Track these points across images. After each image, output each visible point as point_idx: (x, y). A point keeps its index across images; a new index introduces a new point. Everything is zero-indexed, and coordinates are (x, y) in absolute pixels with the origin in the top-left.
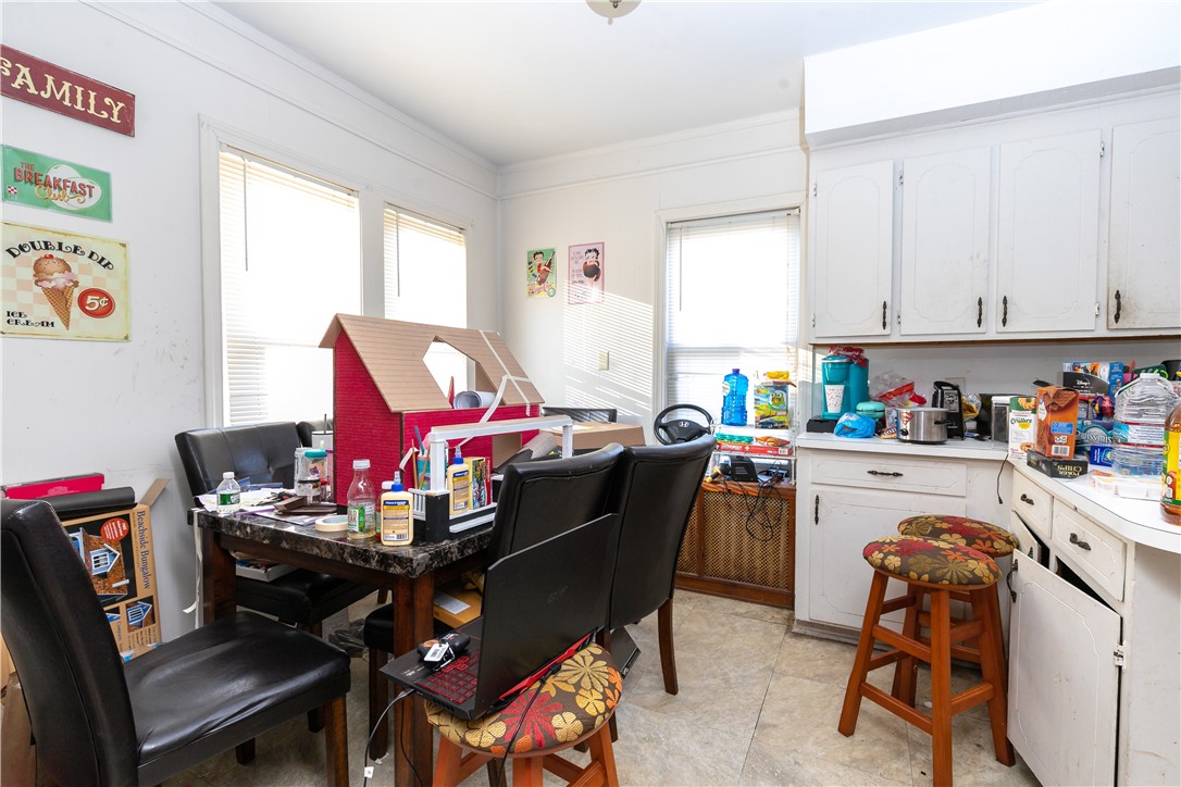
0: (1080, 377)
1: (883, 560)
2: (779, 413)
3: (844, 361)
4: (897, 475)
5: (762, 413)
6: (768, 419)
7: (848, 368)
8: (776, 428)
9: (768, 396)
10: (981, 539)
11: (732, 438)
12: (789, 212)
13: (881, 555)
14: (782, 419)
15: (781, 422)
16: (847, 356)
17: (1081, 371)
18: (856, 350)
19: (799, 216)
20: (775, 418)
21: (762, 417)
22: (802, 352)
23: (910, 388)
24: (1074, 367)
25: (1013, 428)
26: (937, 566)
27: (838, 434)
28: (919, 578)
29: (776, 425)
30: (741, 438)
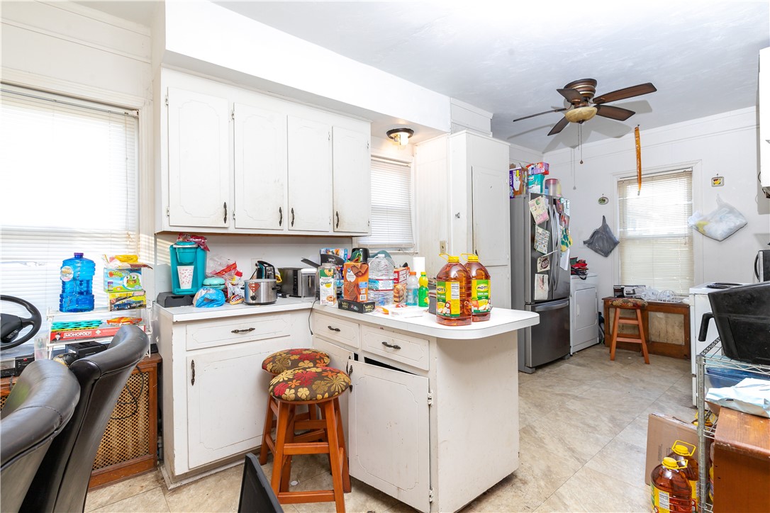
0: (330, 257)
1: (296, 393)
2: (136, 294)
3: (194, 246)
4: (251, 330)
5: (117, 295)
6: (125, 301)
7: (196, 252)
8: (134, 308)
9: (122, 279)
10: (318, 359)
11: (77, 325)
12: (127, 111)
13: (293, 391)
14: (139, 299)
15: (139, 302)
16: (196, 242)
17: (330, 253)
18: (201, 238)
19: (137, 118)
20: (133, 299)
21: (118, 300)
22: (143, 237)
23: (234, 266)
24: (327, 251)
25: (322, 288)
26: (329, 385)
27: (199, 306)
28: (323, 397)
29: (134, 305)
30: (89, 324)
